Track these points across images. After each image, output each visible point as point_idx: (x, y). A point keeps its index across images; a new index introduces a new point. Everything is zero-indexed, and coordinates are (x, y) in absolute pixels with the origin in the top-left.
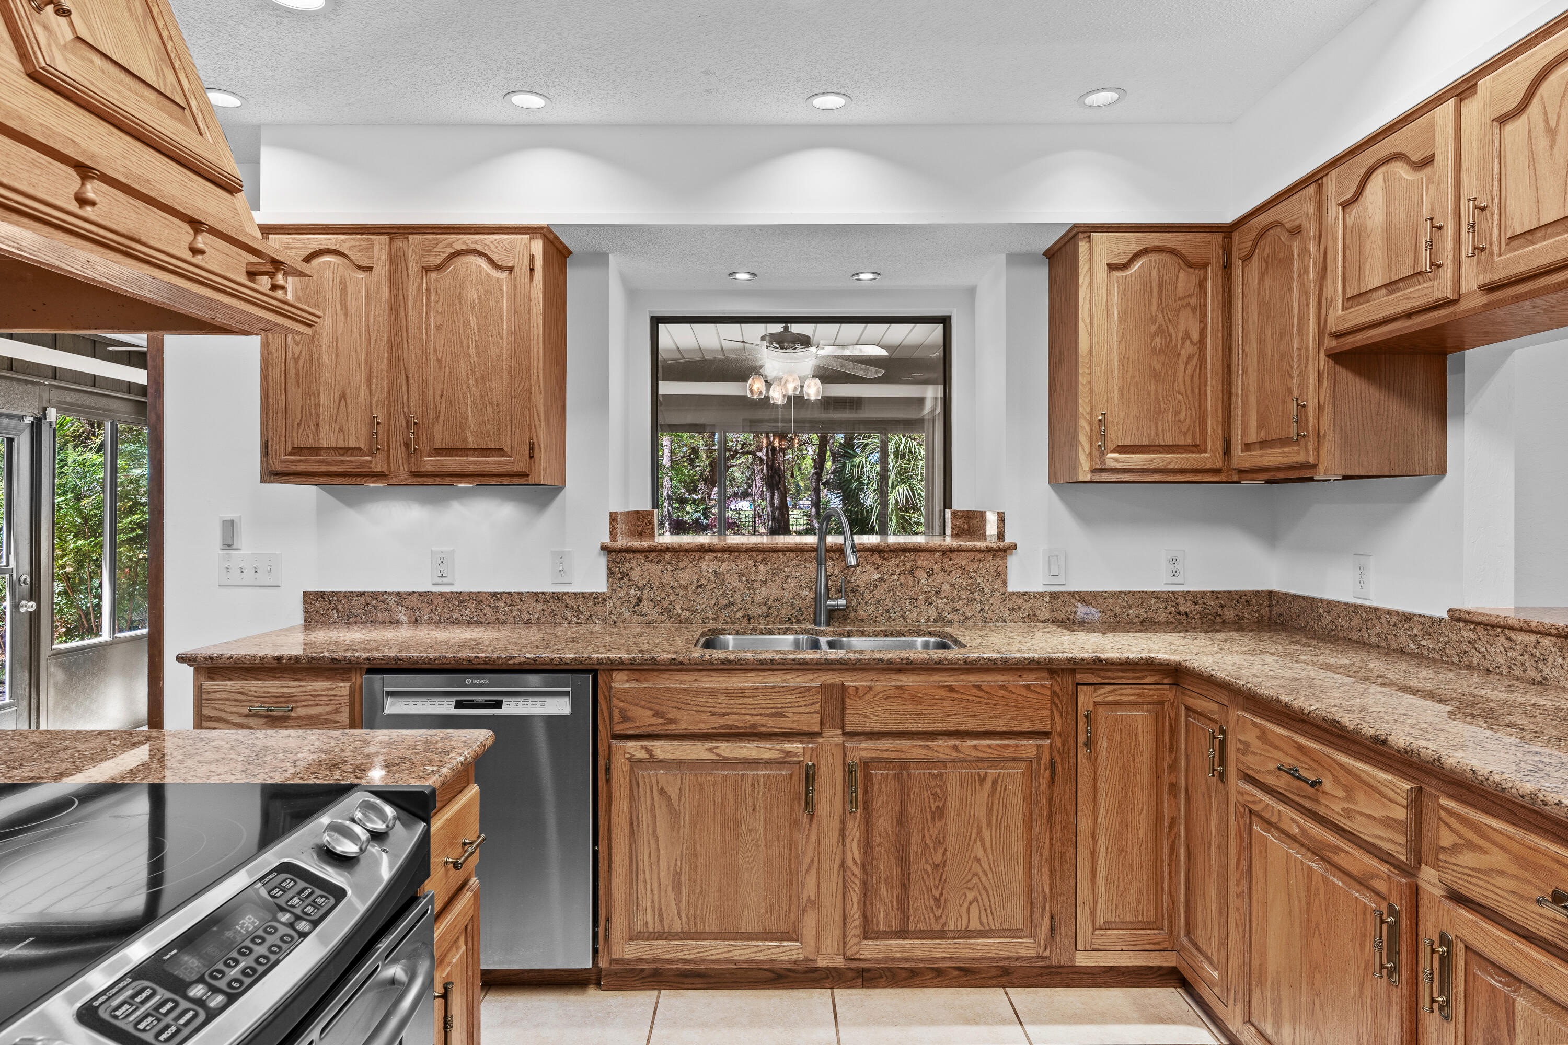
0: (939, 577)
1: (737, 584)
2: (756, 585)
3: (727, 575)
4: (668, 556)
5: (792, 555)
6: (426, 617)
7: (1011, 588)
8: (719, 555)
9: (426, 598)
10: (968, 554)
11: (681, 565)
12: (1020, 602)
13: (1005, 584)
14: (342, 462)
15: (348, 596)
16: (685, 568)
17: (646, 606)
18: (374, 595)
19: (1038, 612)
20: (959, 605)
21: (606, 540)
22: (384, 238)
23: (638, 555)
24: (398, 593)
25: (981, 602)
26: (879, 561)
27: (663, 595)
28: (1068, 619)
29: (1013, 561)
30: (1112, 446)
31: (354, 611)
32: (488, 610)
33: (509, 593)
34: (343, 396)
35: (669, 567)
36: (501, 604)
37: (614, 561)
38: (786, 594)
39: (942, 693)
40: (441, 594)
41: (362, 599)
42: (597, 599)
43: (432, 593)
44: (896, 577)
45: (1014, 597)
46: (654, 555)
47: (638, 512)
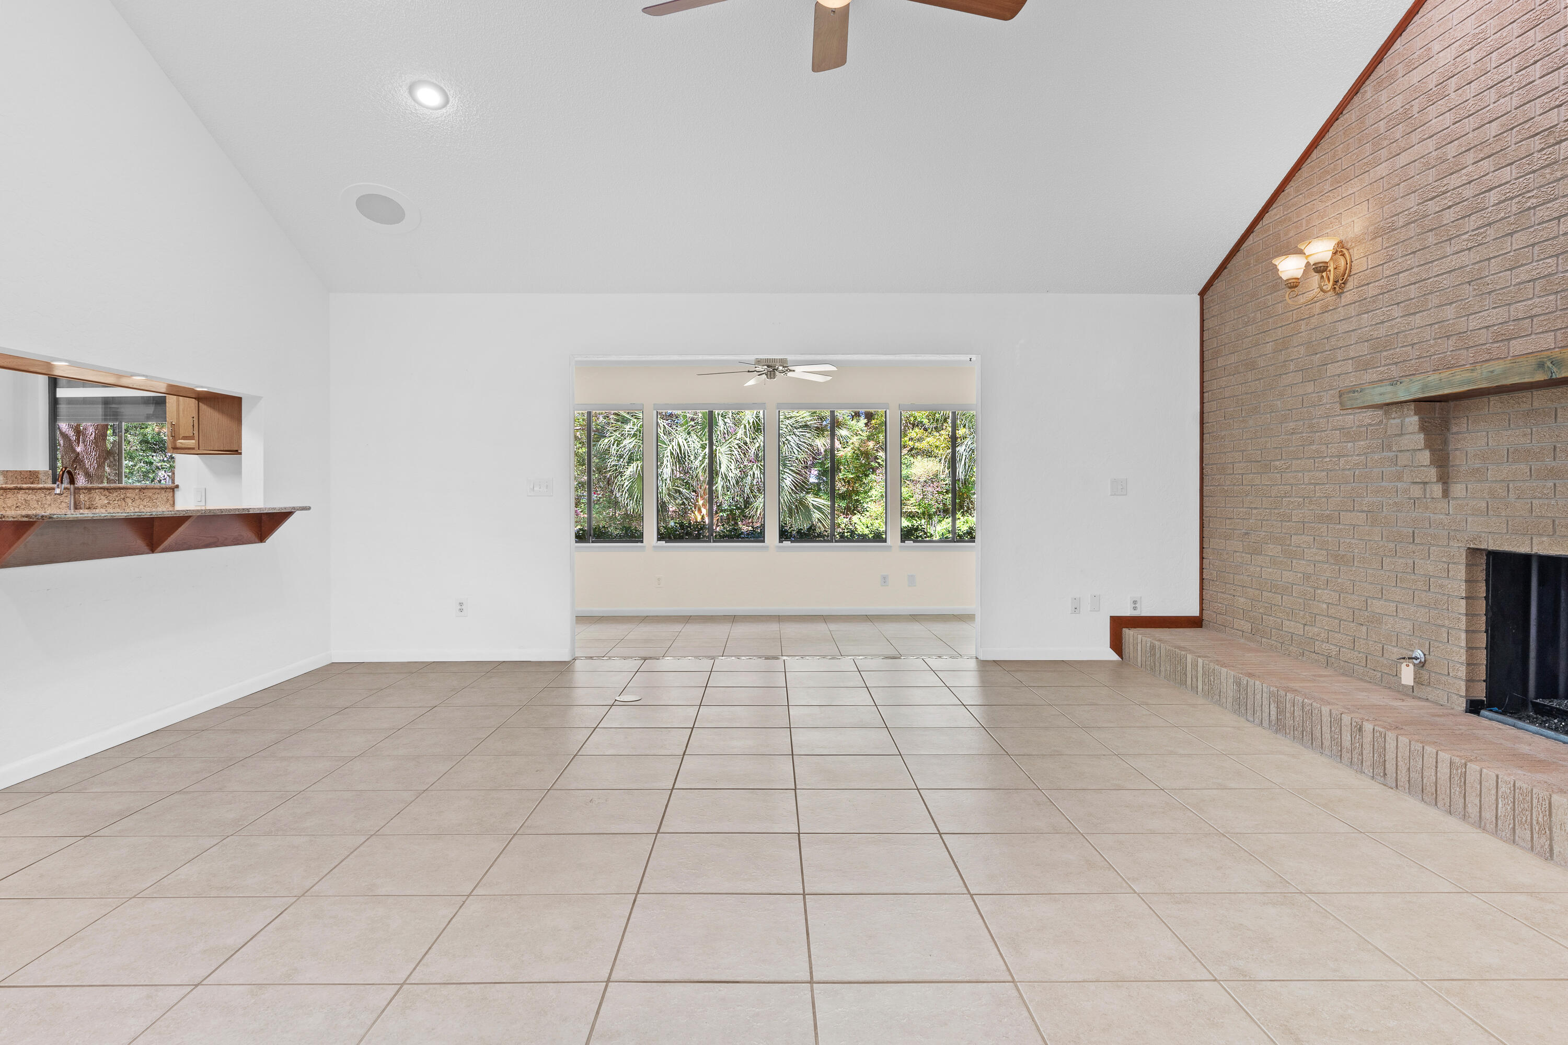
0: (138, 502)
1: (36, 506)
2: (46, 506)
3: (31, 501)
7: (177, 507)
8: (27, 491)
10: (153, 490)
13: (173, 505)
16: (10, 498)
26: (107, 494)
29: (178, 494)
30: (180, 437)
44: (116, 502)
47: (30, 471)
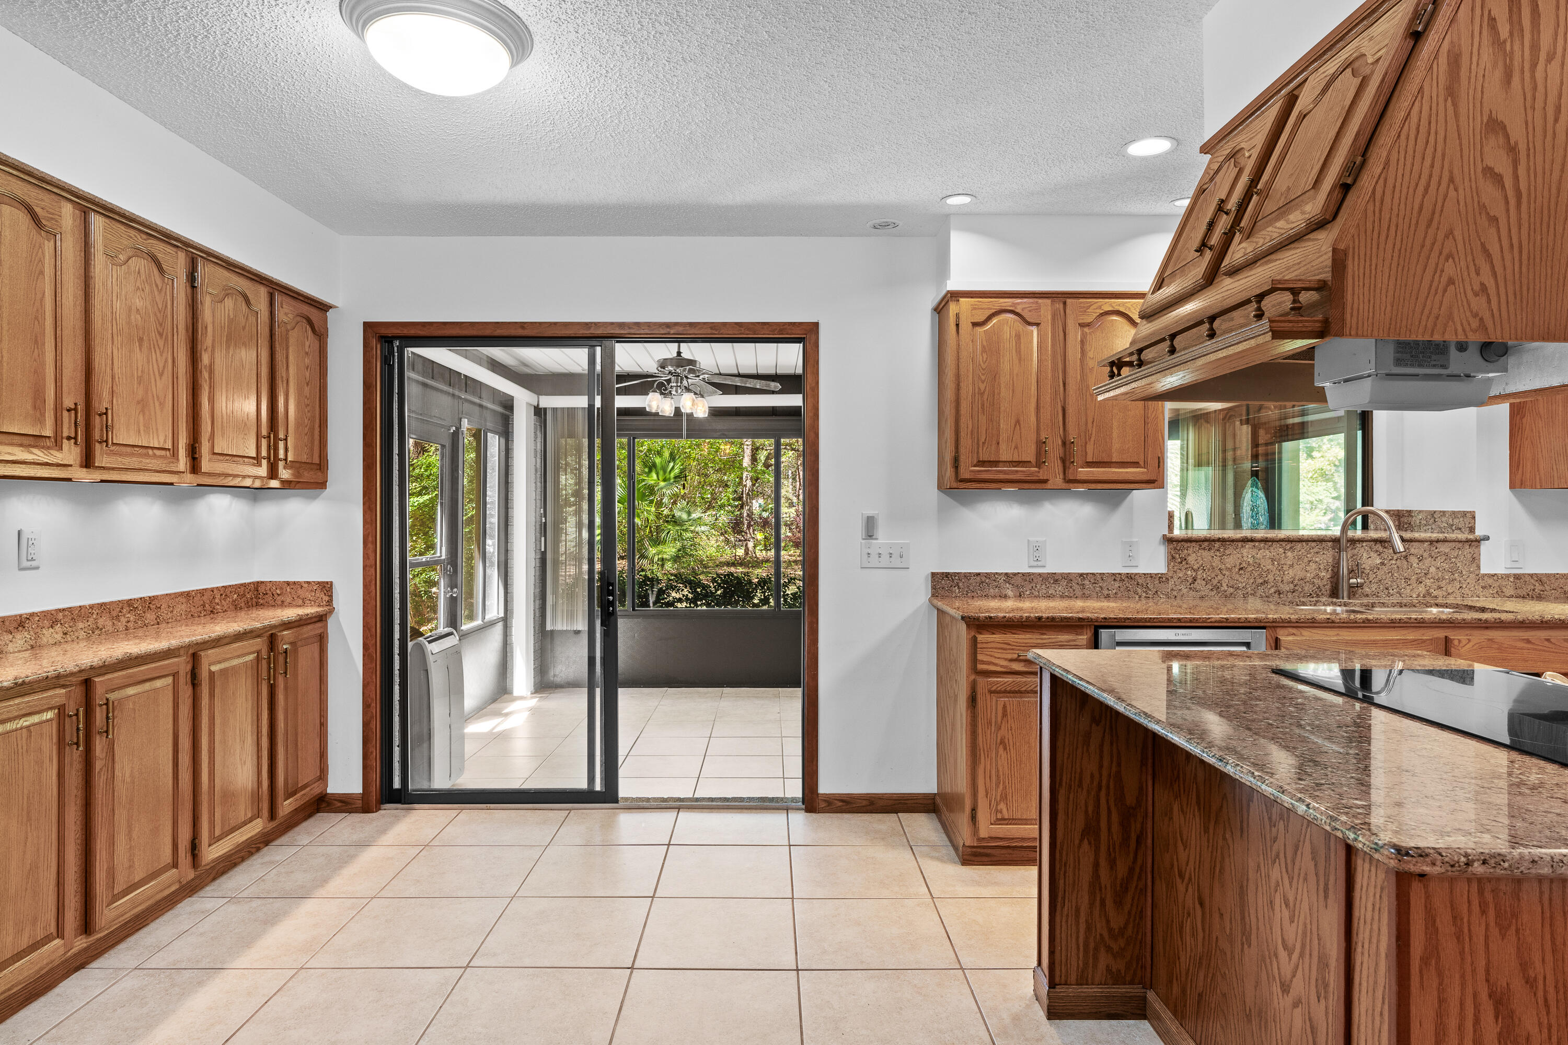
0: (1428, 561)
1: (1270, 567)
2: (1285, 567)
3: (1263, 560)
4: (1217, 545)
5: (1313, 544)
6: (1028, 593)
7: (1484, 571)
8: (1257, 544)
9: (1027, 577)
10: (1450, 544)
11: (1227, 552)
12: (1490, 581)
13: (1479, 567)
14: (1017, 471)
15: (967, 576)
16: (1230, 554)
17: (1200, 584)
18: (988, 575)
19: (1504, 590)
20: (1443, 584)
21: (1166, 533)
22: (1048, 301)
23: (1194, 544)
24: (1006, 574)
25: (1460, 582)
26: (1381, 549)
27: (1213, 575)
28: (1528, 595)
29: (1484, 550)
31: (971, 588)
32: (1076, 587)
33: (1093, 574)
34: (1018, 422)
35: (1218, 554)
36: (1087, 582)
37: (1175, 549)
38: (1309, 575)
39: (1521, 644)
40: (1040, 575)
41: (978, 578)
42: (1160, 578)
43: (1033, 574)
44: (1394, 562)
45: (1486, 578)
46: (1206, 544)
